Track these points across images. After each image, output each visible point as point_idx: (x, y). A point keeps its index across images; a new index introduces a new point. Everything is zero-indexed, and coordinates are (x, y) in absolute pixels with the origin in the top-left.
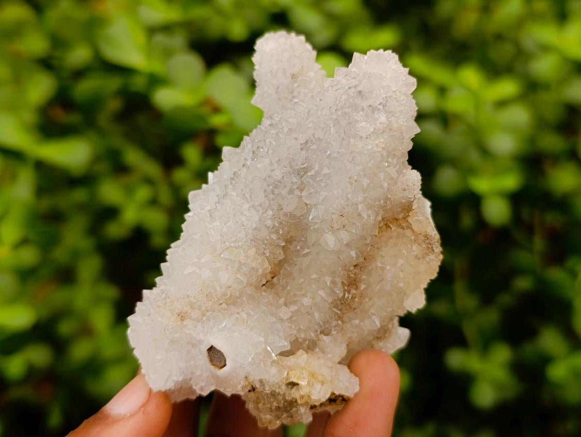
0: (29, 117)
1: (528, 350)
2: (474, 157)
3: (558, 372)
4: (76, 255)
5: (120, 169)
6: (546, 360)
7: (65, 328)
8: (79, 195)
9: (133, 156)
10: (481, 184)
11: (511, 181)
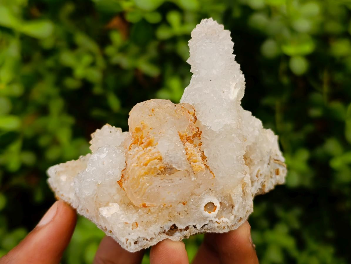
0: (16, 9)
1: (319, 152)
2: (286, 33)
3: (337, 163)
4: (49, 98)
5: (73, 46)
6: (329, 157)
7: (43, 141)
8: (50, 63)
9: (81, 39)
10: (290, 50)
11: (308, 48)
